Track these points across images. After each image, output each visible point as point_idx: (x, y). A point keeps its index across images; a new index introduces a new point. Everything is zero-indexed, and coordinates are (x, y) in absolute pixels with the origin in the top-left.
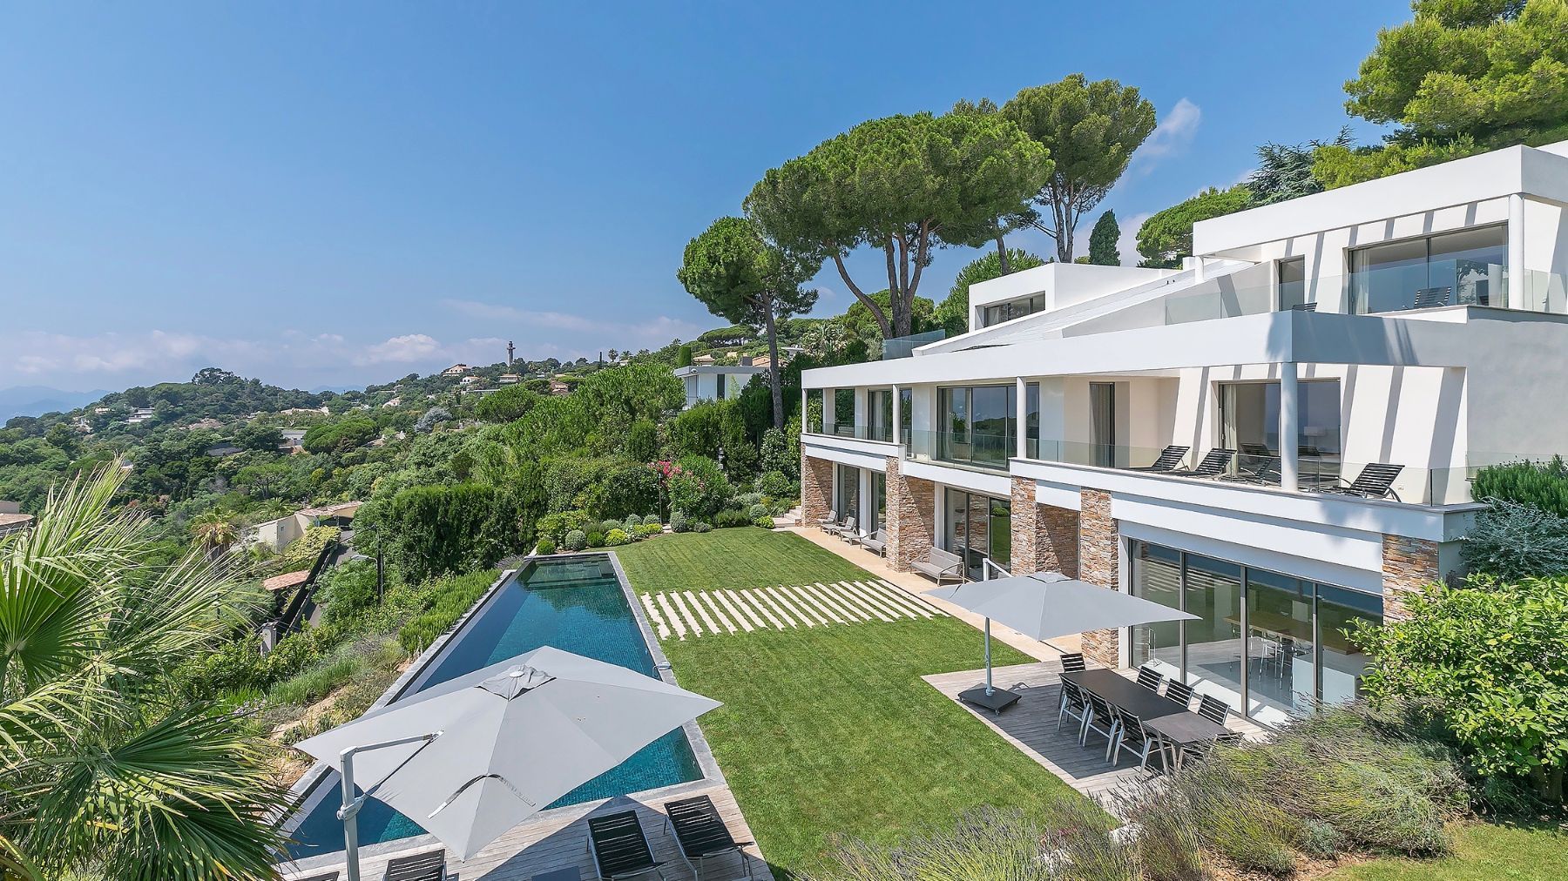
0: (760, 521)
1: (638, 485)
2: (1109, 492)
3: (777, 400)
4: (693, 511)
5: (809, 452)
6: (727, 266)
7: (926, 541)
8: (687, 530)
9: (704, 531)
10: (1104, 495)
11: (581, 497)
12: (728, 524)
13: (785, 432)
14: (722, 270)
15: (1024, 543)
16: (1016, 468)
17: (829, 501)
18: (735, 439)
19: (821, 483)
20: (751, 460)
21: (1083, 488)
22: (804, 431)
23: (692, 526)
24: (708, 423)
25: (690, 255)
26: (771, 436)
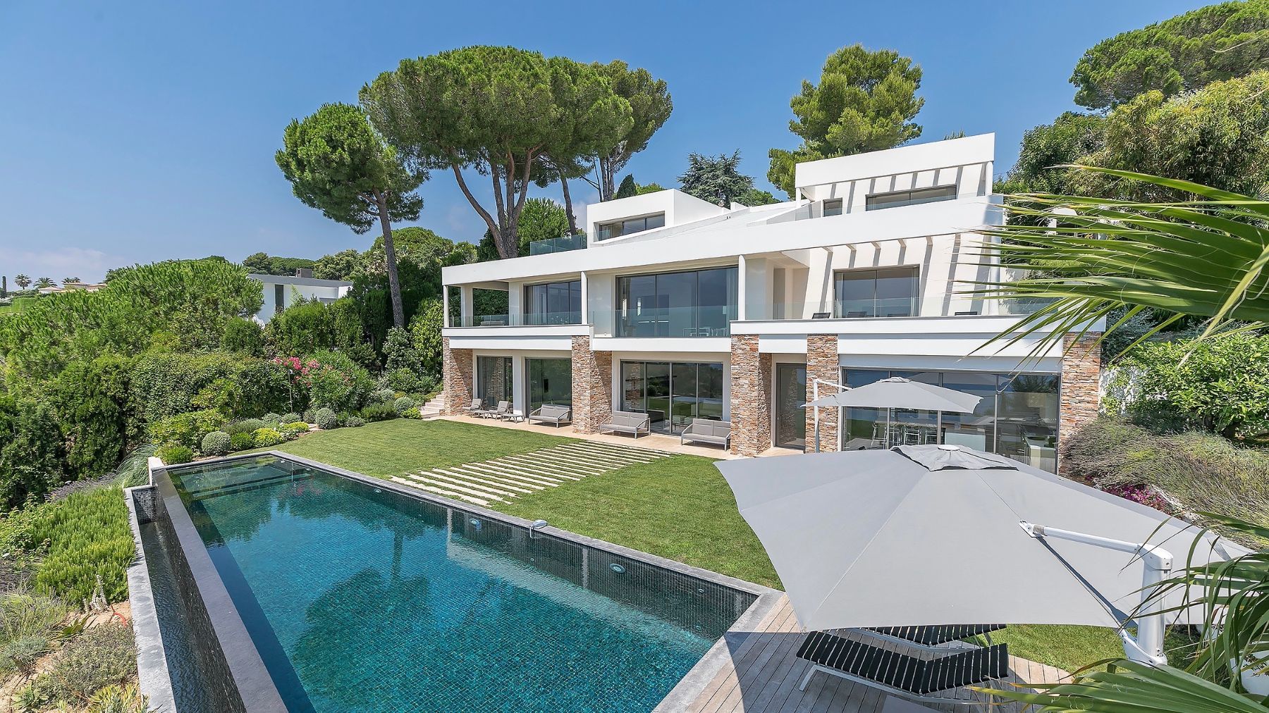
0: (409, 411)
1: (267, 382)
2: (837, 335)
3: (396, 300)
4: (341, 405)
5: (454, 344)
6: (352, 152)
7: (607, 407)
8: (337, 426)
9: (358, 426)
10: (831, 338)
11: (206, 393)
12: (378, 418)
13: (409, 331)
14: (346, 155)
15: (746, 386)
16: (735, 328)
17: (470, 391)
18: (352, 339)
19: (463, 374)
20: (369, 359)
21: (809, 335)
22: (446, 324)
23: (343, 422)
24: (322, 321)
25: (298, 135)
26: (395, 334)
